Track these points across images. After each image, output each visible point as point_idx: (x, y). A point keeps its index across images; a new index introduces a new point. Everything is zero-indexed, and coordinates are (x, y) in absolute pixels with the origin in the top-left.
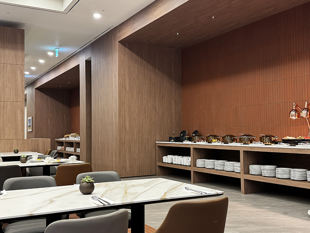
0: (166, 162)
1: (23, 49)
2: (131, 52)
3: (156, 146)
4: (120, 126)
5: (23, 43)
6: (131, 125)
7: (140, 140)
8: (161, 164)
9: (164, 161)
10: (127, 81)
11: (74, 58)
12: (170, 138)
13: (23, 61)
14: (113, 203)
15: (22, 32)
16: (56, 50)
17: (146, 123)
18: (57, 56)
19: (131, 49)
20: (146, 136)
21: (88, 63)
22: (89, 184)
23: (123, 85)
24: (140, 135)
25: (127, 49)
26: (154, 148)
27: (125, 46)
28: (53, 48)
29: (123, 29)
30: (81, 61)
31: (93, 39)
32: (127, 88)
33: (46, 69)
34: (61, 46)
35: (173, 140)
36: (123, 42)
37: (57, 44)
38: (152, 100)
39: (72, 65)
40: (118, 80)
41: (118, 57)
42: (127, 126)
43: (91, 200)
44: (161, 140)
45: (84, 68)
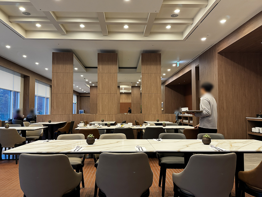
0: (255, 132)
1: (160, 64)
2: (226, 59)
3: (246, 120)
4: (219, 107)
5: (160, 61)
6: (227, 106)
7: (234, 116)
8: (250, 133)
9: (253, 131)
10: (224, 78)
11: (188, 66)
12: (257, 115)
13: (160, 71)
14: (224, 150)
15: (160, 55)
16: (177, 63)
17: (238, 105)
18: (178, 65)
19: (226, 56)
20: (238, 113)
21: (197, 69)
22: (208, 139)
23: (221, 80)
24: (234, 113)
25: (223, 57)
26: (245, 122)
27: (222, 55)
28: (176, 62)
29: (221, 45)
30: (193, 68)
31: (200, 53)
32: (224, 82)
33: (171, 74)
34: (180, 60)
35: (259, 117)
36: (221, 53)
37: (178, 59)
38: (242, 89)
39: (187, 70)
40: (217, 78)
41: (218, 63)
42: (225, 107)
43: (211, 147)
44: (250, 117)
45: (194, 71)
